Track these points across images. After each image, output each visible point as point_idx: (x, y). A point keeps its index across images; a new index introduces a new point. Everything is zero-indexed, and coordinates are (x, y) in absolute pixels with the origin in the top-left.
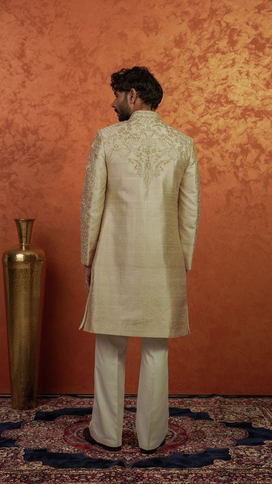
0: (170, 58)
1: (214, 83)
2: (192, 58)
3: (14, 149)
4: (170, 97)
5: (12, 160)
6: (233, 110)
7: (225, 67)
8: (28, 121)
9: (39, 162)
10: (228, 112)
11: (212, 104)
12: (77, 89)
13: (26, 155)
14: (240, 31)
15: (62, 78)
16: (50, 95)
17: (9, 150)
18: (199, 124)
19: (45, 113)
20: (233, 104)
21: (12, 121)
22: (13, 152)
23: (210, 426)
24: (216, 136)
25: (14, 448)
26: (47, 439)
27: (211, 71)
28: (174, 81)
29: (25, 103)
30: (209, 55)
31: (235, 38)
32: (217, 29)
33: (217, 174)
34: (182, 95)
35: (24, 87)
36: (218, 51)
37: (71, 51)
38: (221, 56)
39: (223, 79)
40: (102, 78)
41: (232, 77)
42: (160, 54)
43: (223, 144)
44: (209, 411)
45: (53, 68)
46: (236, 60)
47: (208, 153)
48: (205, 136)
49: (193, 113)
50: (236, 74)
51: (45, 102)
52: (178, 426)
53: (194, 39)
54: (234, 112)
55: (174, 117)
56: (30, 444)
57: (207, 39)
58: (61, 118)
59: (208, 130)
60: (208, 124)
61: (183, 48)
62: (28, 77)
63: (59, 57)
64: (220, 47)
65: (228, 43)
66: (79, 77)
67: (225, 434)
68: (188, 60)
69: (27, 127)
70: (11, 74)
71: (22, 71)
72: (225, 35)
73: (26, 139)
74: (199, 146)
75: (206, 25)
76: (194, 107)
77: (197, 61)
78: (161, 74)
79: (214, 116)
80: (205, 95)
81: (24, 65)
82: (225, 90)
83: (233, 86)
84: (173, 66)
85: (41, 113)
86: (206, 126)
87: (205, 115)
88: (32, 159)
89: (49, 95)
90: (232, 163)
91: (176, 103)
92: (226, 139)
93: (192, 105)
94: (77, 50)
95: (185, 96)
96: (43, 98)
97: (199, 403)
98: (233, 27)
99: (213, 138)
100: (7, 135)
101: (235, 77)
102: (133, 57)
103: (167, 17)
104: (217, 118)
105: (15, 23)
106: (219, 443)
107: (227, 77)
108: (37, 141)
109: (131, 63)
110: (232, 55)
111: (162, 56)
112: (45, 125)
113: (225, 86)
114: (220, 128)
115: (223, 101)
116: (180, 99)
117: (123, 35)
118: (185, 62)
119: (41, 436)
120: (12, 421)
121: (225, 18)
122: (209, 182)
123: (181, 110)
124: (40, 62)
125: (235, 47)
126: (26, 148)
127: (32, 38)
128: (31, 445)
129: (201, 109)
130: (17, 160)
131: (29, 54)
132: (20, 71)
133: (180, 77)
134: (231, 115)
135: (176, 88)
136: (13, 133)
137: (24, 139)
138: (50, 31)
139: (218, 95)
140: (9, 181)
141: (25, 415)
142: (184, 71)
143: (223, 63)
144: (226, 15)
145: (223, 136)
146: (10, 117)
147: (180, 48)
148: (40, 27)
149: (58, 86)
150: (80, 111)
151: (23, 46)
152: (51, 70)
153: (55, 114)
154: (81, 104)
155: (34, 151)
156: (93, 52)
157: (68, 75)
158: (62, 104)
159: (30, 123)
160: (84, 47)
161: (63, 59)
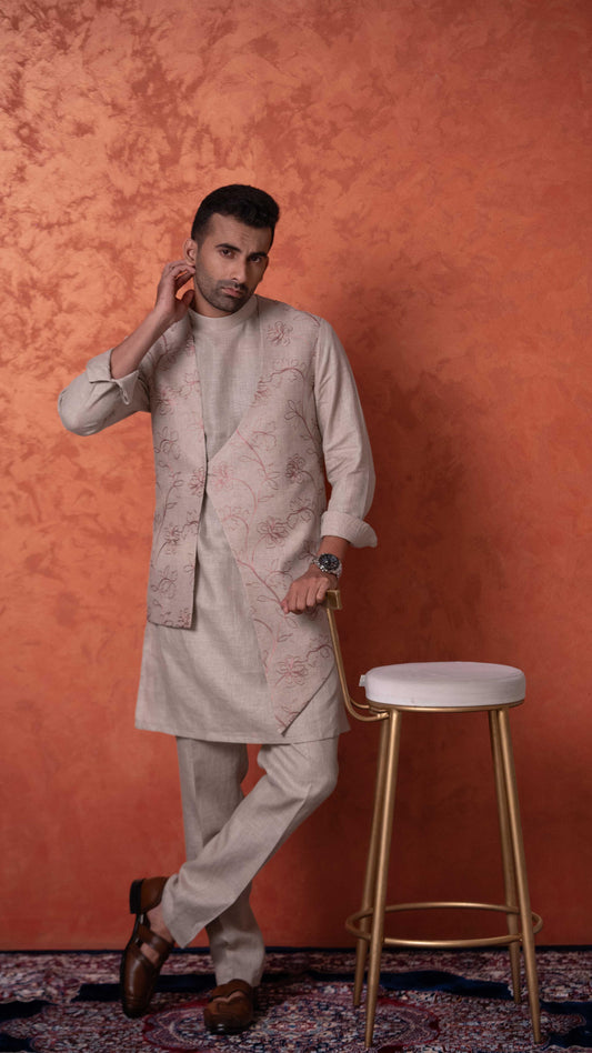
0: (387, 98)
8: (33, 264)
9: (63, 365)
12: (155, 181)
13: (30, 349)
15: (115, 155)
16: (87, 197)
19: (76, 244)
29: (26, 220)
34: (419, 188)
35: (22, 180)
37: (138, 88)
40: (217, 152)
42: (363, 88)
45: (93, 133)
51: (74, 216)
58: (116, 256)
61: (418, 73)
62: (30, 156)
63: (107, 104)
66: (159, 153)
68: (431, 102)
69: (32, 279)
71: (17, 142)
72: (523, 37)
73: (29, 308)
77: (453, 102)
78: (365, 139)
81: (21, 127)
84: (393, 118)
85: (66, 245)
88: (46, 358)
89: (83, 198)
94: (151, 85)
96: (69, 206)
102: (294, 99)
108: (55, 314)
109: (289, 113)
111: (368, 92)
112: (77, 274)
124: (60, 118)
126: (29, 332)
127: (40, 59)
130: (8, 362)
131: (33, 98)
132: (12, 140)
137: (25, 309)
138: (85, 40)
142: (423, 128)
147: (411, 73)
148: (58, 32)
149: (107, 176)
150: (162, 235)
151: (17, 81)
152: (89, 136)
153: (103, 246)
154: (164, 218)
155: (49, 339)
156: (193, 88)
157: (132, 147)
158: (117, 219)
159: (39, 269)
160: (170, 78)
161: (117, 109)
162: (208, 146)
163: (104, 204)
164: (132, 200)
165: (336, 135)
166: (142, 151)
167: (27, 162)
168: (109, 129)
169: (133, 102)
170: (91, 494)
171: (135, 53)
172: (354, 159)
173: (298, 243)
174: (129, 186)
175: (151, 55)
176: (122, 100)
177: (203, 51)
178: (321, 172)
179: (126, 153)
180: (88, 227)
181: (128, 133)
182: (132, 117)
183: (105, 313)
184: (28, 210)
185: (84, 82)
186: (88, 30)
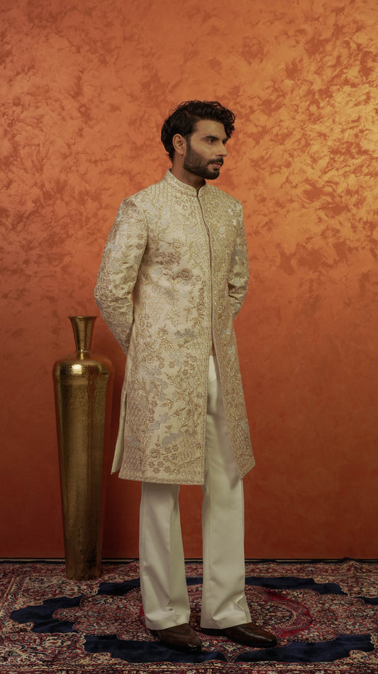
0: (281, 94)
1: (341, 126)
2: (310, 92)
3: (68, 220)
4: (282, 146)
5: (64, 235)
6: (368, 162)
7: (356, 105)
8: (87, 182)
10: (362, 166)
11: (338, 156)
12: (154, 138)
13: (85, 229)
14: (376, 56)
15: (132, 123)
16: (116, 146)
17: (61, 222)
18: (321, 183)
19: (110, 171)
20: (368, 154)
21: (65, 182)
22: (67, 224)
23: (343, 602)
24: (345, 199)
25: (71, 634)
26: (116, 621)
27: (337, 110)
28: (286, 124)
29: (83, 158)
30: (334, 88)
31: (370, 64)
32: (345, 52)
33: (347, 252)
34: (297, 143)
35: (81, 136)
36: (346, 82)
37: (145, 86)
38: (350, 89)
39: (353, 122)
41: (366, 119)
42: (267, 88)
43: (354, 210)
44: (341, 581)
45: (120, 110)
46: (371, 95)
47: (334, 223)
48: (329, 199)
49: (313, 168)
50: (371, 114)
51: (109, 158)
52: (298, 603)
53: (313, 67)
54: (369, 165)
55: (287, 174)
56: (93, 628)
57: (331, 66)
58: (132, 178)
59: (334, 191)
60: (334, 183)
61: (298, 80)
62: (86, 123)
63: (128, 95)
64: (348, 77)
65: (359, 72)
67: (365, 614)
68: (304, 96)
69: (86, 190)
70: (64, 119)
71: (79, 115)
72: (355, 61)
73: (84, 206)
74: (322, 214)
75: (329, 47)
76: (315, 160)
77: (317, 96)
78: (268, 116)
79: (341, 172)
80: (329, 143)
81: (81, 107)
82: (356, 136)
83: (368, 130)
84: (284, 104)
85: (105, 172)
86: (331, 186)
87: (329, 170)
88: (93, 234)
89: (114, 147)
90: (368, 236)
91: (290, 154)
92: (358, 203)
93: (311, 157)
94: (152, 84)
95: (301, 146)
96: (107, 151)
97: (326, 571)
98: (366, 49)
99: (341, 202)
100: (59, 202)
101: (371, 118)
102: (230, 93)
103: (276, 38)
104: (345, 175)
105: (68, 49)
106: (357, 627)
107: (359, 117)
108: (98, 210)
109: (227, 101)
110: (366, 88)
111: (270, 91)
112: (110, 188)
113: (356, 130)
114: (351, 188)
115: (354, 150)
116: (295, 150)
117: (215, 64)
118: (301, 98)
119: (108, 616)
120: (68, 596)
121: (355, 38)
122: (336, 262)
123: (297, 164)
124: (102, 102)
125: (370, 77)
126: (84, 219)
127: (92, 70)
128: (95, 630)
129: (323, 163)
130: (72, 235)
131: (88, 91)
132: (76, 114)
133: (294, 119)
134: (365, 170)
135: (289, 135)
136: (67, 199)
137: (82, 207)
138: (116, 60)
139: (347, 142)
140: (61, 265)
141: (85, 587)
142: (300, 110)
143: (354, 99)
144: (357, 33)
145: (354, 199)
146: (63, 177)
147: (294, 80)
148: (102, 55)
149: (127, 134)
150: (157, 167)
151: (79, 81)
152: (118, 112)
153: (124, 173)
154: (158, 157)
155: (95, 224)
156: (175, 87)
157: (141, 118)
158: (133, 158)
159: (90, 185)
160: (162, 81)
161: (133, 97)
165: (252, 114)
167: (84, 126)
172: (262, 127)
173: (231, 172)
178: (244, 134)
179: (138, 122)
184: (85, 152)
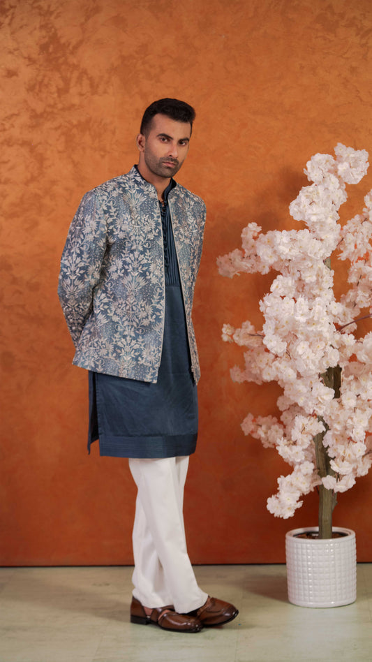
162: (86, 82)
163: (24, 118)
164: (41, 115)
166: (47, 86)
168: (27, 73)
169: (41, 56)
170: (21, 293)
171: (42, 27)
174: (40, 108)
175: (51, 28)
176: (34, 56)
177: (82, 25)
180: (16, 133)
181: (37, 75)
182: (41, 65)
183: (27, 183)
185: (11, 45)
186: (13, 14)
